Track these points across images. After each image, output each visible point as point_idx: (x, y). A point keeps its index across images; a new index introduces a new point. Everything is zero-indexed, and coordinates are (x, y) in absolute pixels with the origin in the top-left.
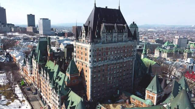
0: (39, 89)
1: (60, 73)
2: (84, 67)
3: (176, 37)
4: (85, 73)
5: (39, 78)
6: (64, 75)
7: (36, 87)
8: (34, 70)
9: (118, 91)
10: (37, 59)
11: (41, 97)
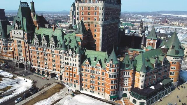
0: (29, 63)
2: (92, 27)
5: (27, 49)
7: (21, 62)
8: (16, 44)
9: (117, 47)
10: (23, 28)
11: (33, 70)
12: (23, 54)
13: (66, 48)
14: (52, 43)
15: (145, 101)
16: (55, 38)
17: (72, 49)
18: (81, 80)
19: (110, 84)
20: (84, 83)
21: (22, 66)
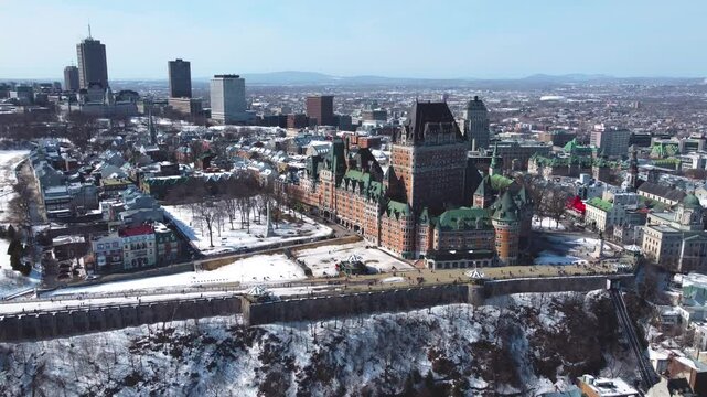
0: (335, 211)
1: (373, 183)
2: (404, 174)
3: (597, 127)
4: (406, 181)
5: (334, 194)
6: (379, 184)
7: (327, 209)
8: (324, 186)
10: (333, 169)
11: (338, 221)
12: (330, 199)
13: (369, 196)
14: (357, 189)
15: (433, 262)
16: (362, 184)
17: (374, 198)
18: (380, 234)
19: (402, 239)
20: (383, 237)
21: (327, 214)
